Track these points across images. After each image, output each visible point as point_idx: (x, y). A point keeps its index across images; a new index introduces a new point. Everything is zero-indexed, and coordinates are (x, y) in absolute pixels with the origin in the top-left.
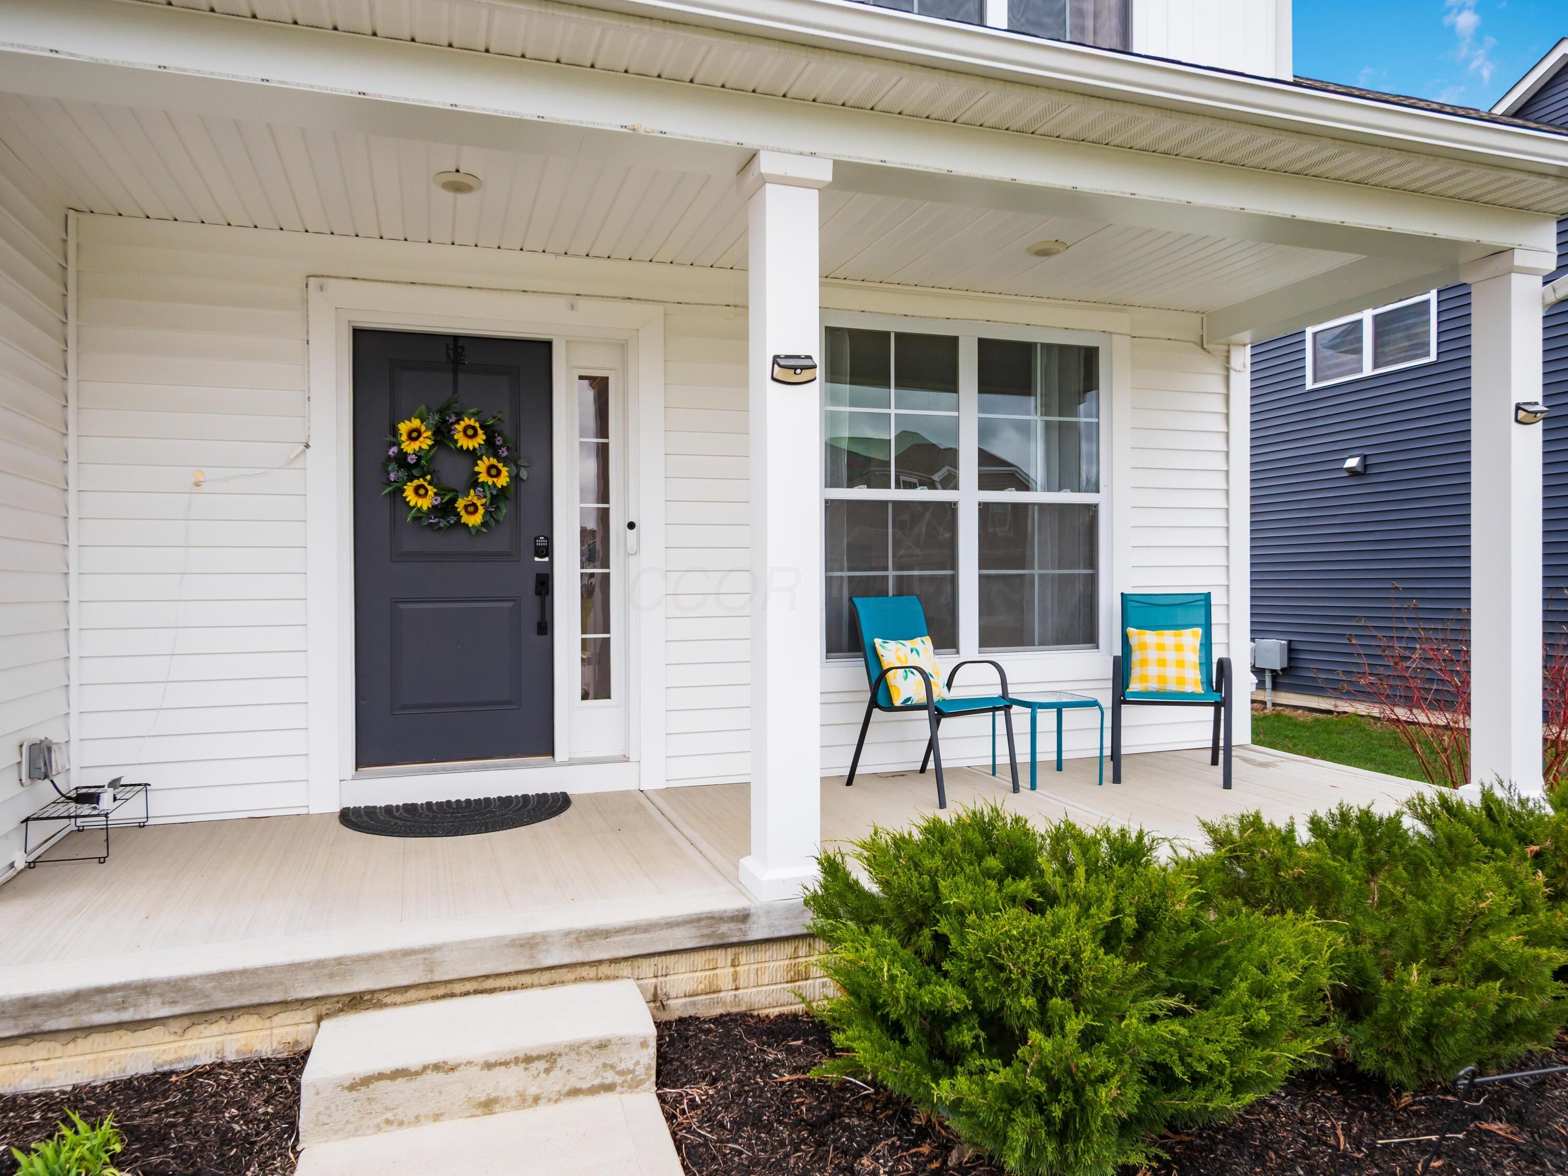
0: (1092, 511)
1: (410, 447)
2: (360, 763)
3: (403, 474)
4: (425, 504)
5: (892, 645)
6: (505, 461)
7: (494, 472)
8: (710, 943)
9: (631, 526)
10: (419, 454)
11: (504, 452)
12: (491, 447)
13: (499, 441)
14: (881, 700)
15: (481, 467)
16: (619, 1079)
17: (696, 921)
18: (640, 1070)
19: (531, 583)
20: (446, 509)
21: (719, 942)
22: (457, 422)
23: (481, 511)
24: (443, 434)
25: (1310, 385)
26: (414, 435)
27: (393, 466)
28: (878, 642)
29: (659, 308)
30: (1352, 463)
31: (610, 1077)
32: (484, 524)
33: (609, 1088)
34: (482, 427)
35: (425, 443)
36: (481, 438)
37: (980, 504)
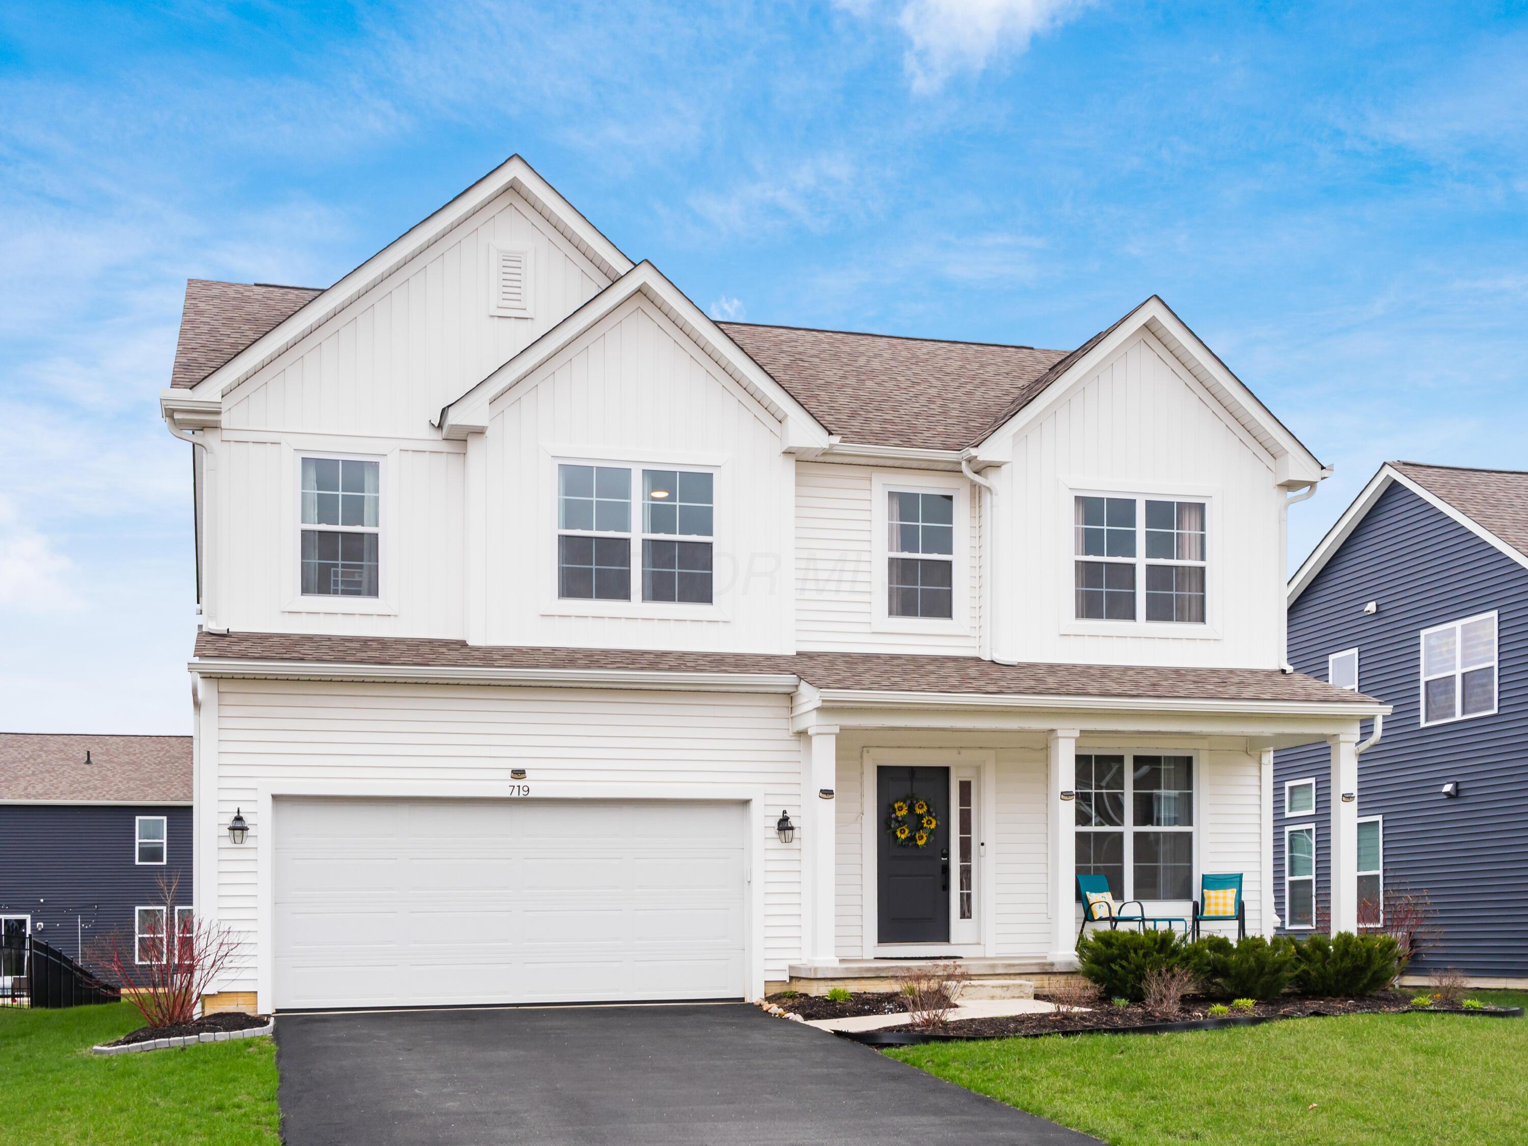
0: (1189, 836)
1: (899, 814)
2: (879, 942)
3: (897, 825)
4: (903, 837)
5: (1093, 894)
6: (935, 818)
7: (929, 822)
8: (1042, 971)
9: (983, 844)
10: (903, 817)
11: (934, 814)
12: (929, 813)
13: (931, 810)
14: (1089, 917)
15: (924, 821)
16: (1024, 995)
17: (1039, 964)
18: (1030, 994)
19: (940, 869)
20: (911, 838)
21: (1045, 971)
22: (917, 803)
23: (925, 838)
24: (911, 809)
25: (1423, 724)
26: (901, 809)
27: (893, 822)
28: (1088, 893)
29: (992, 752)
30: (1448, 788)
31: (1022, 994)
32: (926, 844)
33: (1022, 997)
34: (926, 804)
35: (904, 812)
36: (925, 808)
37: (1134, 833)
